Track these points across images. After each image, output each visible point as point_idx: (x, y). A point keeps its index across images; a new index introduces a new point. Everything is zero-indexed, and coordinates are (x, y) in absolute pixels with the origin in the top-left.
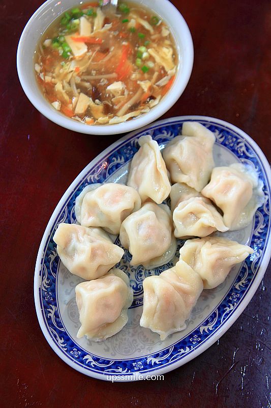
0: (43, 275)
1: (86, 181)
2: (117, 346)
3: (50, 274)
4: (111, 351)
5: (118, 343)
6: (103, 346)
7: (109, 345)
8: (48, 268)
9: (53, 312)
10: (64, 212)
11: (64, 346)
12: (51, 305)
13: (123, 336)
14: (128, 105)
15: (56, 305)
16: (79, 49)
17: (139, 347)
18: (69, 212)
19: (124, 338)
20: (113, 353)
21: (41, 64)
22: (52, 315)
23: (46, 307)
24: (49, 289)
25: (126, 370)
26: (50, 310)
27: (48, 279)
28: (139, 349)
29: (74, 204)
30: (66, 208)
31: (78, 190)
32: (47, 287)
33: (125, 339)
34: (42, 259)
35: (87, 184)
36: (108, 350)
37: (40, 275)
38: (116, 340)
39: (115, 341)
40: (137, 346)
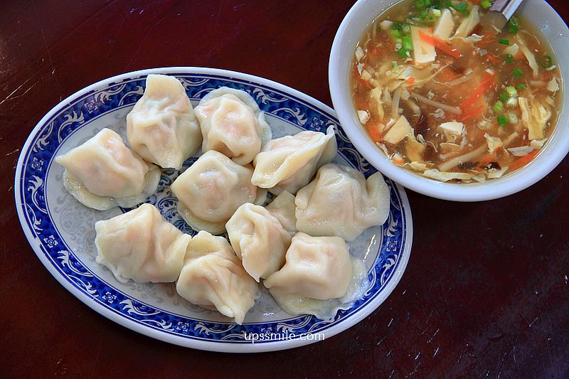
0: (112, 89)
1: (253, 89)
2: (69, 212)
3: (119, 96)
4: (60, 206)
5: (74, 210)
6: (63, 195)
7: (67, 201)
8: (125, 91)
9: (75, 120)
10: (200, 80)
11: (39, 146)
12: (82, 114)
13: (85, 213)
14: (459, 160)
15: (86, 120)
16: (424, 53)
17: (78, 237)
18: (205, 86)
19: (83, 215)
20: (58, 210)
21: (366, 51)
22: (70, 120)
23: (75, 108)
24: (100, 104)
25: (39, 229)
26: (75, 115)
27: (111, 97)
28: (75, 238)
29: (217, 88)
30: (206, 80)
31: (236, 84)
32: (102, 100)
33: (81, 217)
34: (129, 79)
35: (249, 91)
36: (59, 201)
37: (110, 85)
38: (76, 208)
39: (73, 207)
40: (79, 234)
